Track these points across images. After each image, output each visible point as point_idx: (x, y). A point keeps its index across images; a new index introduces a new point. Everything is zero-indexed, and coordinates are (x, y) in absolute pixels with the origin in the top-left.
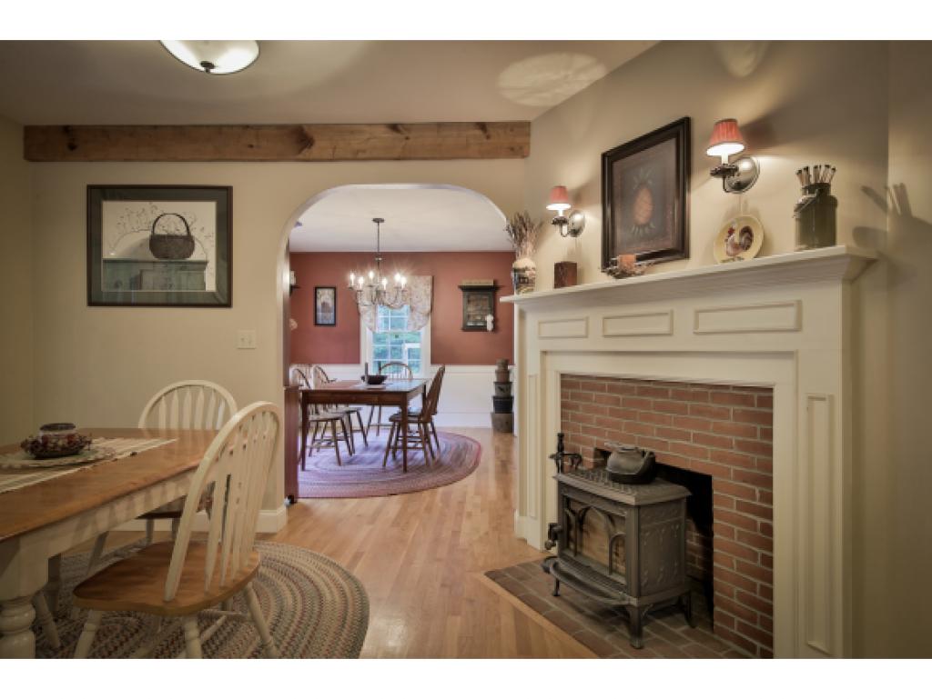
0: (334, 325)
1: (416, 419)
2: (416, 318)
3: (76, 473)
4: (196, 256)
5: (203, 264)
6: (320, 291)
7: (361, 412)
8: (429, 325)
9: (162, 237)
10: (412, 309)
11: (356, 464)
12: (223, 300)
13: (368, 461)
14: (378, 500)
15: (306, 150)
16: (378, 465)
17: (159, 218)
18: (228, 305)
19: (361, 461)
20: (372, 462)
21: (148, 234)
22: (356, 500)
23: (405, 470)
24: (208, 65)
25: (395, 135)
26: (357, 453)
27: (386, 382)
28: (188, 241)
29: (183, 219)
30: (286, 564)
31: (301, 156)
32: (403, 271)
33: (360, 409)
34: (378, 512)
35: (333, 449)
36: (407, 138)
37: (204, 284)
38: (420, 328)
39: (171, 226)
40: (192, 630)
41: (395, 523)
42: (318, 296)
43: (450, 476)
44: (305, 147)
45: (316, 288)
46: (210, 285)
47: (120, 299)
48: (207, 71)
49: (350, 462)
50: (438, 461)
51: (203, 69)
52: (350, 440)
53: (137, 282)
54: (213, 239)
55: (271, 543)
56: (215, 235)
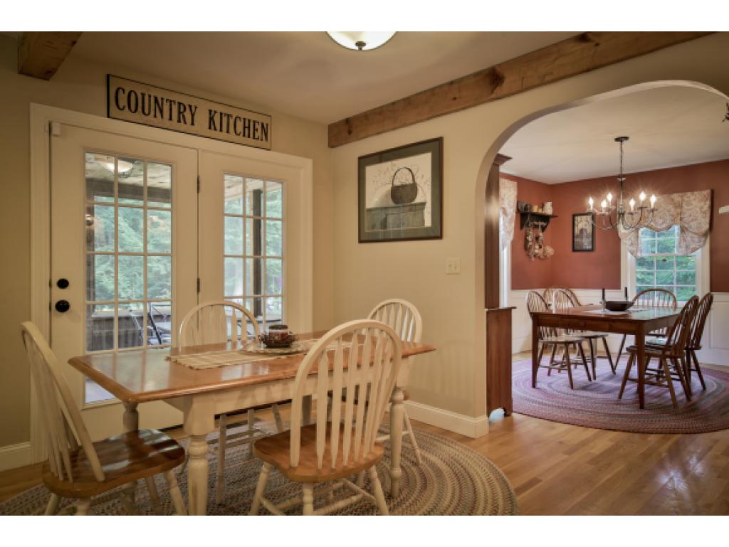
0: (592, 250)
1: (660, 352)
2: (689, 239)
3: (272, 360)
4: (418, 200)
5: (423, 204)
6: (578, 218)
7: (607, 339)
8: (707, 246)
9: (398, 187)
10: (683, 230)
11: (592, 390)
12: (436, 233)
13: (605, 390)
14: (591, 432)
15: (498, 88)
16: (614, 396)
17: (397, 172)
18: (440, 237)
19: (597, 389)
20: (609, 392)
21: (389, 187)
22: (567, 427)
23: (642, 407)
24: (360, 44)
25: (584, 45)
26: (598, 380)
27: (631, 309)
28: (413, 188)
29: (410, 170)
30: (465, 469)
31: (493, 96)
32: (646, 190)
33: (607, 335)
34: (584, 444)
35: (567, 372)
36: (597, 45)
37: (423, 221)
38: (694, 250)
39: (404, 179)
40: (308, 497)
41: (595, 460)
42: (576, 222)
43: (699, 425)
44: (497, 85)
45: (574, 216)
46: (428, 222)
47: (381, 237)
48: (360, 49)
49: (584, 388)
50: (693, 405)
51: (357, 48)
52: (589, 365)
53: (384, 224)
54: (430, 183)
55: (465, 446)
56: (430, 180)
